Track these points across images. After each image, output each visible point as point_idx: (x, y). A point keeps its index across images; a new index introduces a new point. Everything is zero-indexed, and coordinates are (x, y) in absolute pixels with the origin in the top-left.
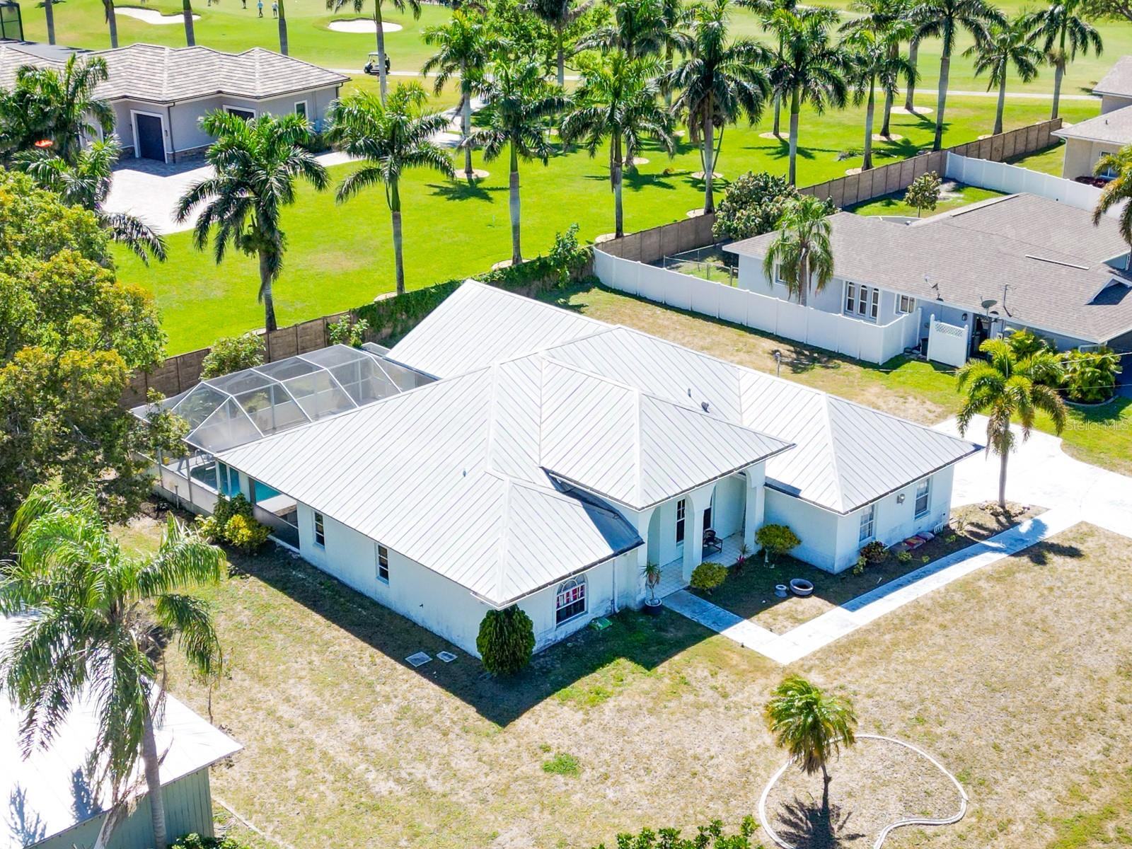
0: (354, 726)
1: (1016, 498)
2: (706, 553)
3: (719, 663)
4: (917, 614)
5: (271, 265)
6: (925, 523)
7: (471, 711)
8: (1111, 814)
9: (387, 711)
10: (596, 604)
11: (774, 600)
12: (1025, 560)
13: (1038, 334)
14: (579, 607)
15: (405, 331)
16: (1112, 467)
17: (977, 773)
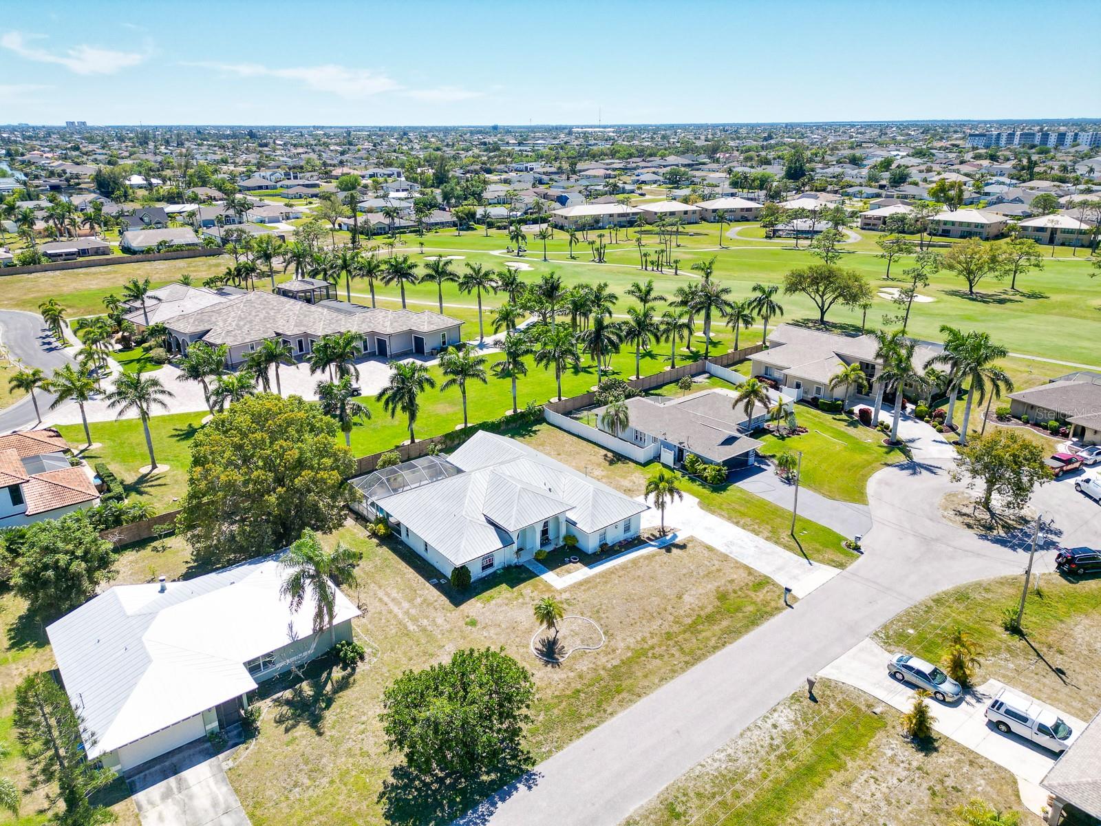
0: (406, 605)
1: (668, 524)
2: (542, 545)
3: (535, 587)
4: (612, 572)
5: (413, 417)
6: (628, 535)
7: (448, 602)
8: (653, 648)
9: (419, 600)
10: (498, 562)
11: (564, 563)
12: (664, 551)
13: (699, 456)
14: (491, 565)
15: (464, 442)
16: (713, 512)
17: (611, 632)
